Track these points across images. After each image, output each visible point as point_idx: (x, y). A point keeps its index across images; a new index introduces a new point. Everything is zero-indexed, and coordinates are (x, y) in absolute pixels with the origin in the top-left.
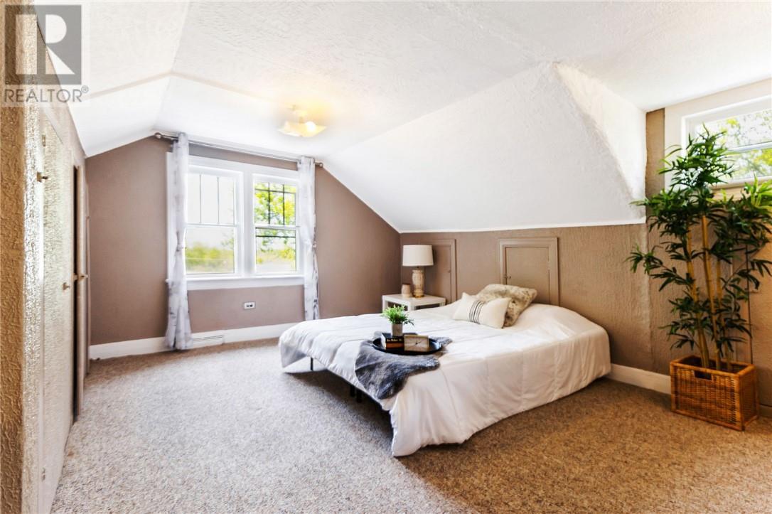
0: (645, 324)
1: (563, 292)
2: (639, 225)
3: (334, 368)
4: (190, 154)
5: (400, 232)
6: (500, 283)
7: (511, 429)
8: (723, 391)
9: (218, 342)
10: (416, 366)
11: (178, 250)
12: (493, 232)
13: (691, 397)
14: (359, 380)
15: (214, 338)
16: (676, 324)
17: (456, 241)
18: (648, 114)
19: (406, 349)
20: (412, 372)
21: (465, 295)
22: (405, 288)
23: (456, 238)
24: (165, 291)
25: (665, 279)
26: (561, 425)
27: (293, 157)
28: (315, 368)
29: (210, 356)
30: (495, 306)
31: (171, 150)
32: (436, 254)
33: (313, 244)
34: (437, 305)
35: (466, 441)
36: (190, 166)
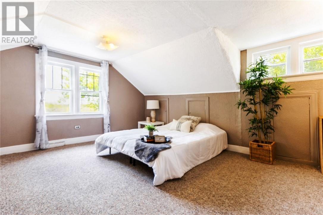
0: (239, 129)
1: (210, 117)
2: (238, 92)
3: (124, 151)
4: (48, 56)
5: (145, 95)
6: (186, 115)
7: (197, 170)
8: (266, 151)
9: (62, 144)
10: (162, 148)
11: (41, 101)
12: (184, 95)
13: (256, 154)
14: (137, 155)
15: (60, 142)
16: (251, 128)
17: (169, 99)
18: (241, 52)
19: (155, 142)
20: (161, 150)
21: (174, 120)
22: (148, 118)
23: (169, 97)
24: (35, 121)
25: (248, 112)
26: (215, 168)
27: (99, 61)
28: (112, 153)
29: (59, 151)
30: (186, 124)
31: (38, 53)
32: (160, 104)
33: (108, 100)
34: (161, 125)
35: (182, 177)
36: (49, 61)
